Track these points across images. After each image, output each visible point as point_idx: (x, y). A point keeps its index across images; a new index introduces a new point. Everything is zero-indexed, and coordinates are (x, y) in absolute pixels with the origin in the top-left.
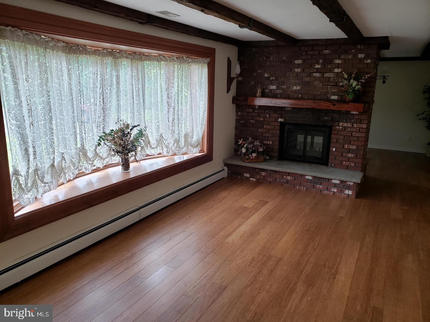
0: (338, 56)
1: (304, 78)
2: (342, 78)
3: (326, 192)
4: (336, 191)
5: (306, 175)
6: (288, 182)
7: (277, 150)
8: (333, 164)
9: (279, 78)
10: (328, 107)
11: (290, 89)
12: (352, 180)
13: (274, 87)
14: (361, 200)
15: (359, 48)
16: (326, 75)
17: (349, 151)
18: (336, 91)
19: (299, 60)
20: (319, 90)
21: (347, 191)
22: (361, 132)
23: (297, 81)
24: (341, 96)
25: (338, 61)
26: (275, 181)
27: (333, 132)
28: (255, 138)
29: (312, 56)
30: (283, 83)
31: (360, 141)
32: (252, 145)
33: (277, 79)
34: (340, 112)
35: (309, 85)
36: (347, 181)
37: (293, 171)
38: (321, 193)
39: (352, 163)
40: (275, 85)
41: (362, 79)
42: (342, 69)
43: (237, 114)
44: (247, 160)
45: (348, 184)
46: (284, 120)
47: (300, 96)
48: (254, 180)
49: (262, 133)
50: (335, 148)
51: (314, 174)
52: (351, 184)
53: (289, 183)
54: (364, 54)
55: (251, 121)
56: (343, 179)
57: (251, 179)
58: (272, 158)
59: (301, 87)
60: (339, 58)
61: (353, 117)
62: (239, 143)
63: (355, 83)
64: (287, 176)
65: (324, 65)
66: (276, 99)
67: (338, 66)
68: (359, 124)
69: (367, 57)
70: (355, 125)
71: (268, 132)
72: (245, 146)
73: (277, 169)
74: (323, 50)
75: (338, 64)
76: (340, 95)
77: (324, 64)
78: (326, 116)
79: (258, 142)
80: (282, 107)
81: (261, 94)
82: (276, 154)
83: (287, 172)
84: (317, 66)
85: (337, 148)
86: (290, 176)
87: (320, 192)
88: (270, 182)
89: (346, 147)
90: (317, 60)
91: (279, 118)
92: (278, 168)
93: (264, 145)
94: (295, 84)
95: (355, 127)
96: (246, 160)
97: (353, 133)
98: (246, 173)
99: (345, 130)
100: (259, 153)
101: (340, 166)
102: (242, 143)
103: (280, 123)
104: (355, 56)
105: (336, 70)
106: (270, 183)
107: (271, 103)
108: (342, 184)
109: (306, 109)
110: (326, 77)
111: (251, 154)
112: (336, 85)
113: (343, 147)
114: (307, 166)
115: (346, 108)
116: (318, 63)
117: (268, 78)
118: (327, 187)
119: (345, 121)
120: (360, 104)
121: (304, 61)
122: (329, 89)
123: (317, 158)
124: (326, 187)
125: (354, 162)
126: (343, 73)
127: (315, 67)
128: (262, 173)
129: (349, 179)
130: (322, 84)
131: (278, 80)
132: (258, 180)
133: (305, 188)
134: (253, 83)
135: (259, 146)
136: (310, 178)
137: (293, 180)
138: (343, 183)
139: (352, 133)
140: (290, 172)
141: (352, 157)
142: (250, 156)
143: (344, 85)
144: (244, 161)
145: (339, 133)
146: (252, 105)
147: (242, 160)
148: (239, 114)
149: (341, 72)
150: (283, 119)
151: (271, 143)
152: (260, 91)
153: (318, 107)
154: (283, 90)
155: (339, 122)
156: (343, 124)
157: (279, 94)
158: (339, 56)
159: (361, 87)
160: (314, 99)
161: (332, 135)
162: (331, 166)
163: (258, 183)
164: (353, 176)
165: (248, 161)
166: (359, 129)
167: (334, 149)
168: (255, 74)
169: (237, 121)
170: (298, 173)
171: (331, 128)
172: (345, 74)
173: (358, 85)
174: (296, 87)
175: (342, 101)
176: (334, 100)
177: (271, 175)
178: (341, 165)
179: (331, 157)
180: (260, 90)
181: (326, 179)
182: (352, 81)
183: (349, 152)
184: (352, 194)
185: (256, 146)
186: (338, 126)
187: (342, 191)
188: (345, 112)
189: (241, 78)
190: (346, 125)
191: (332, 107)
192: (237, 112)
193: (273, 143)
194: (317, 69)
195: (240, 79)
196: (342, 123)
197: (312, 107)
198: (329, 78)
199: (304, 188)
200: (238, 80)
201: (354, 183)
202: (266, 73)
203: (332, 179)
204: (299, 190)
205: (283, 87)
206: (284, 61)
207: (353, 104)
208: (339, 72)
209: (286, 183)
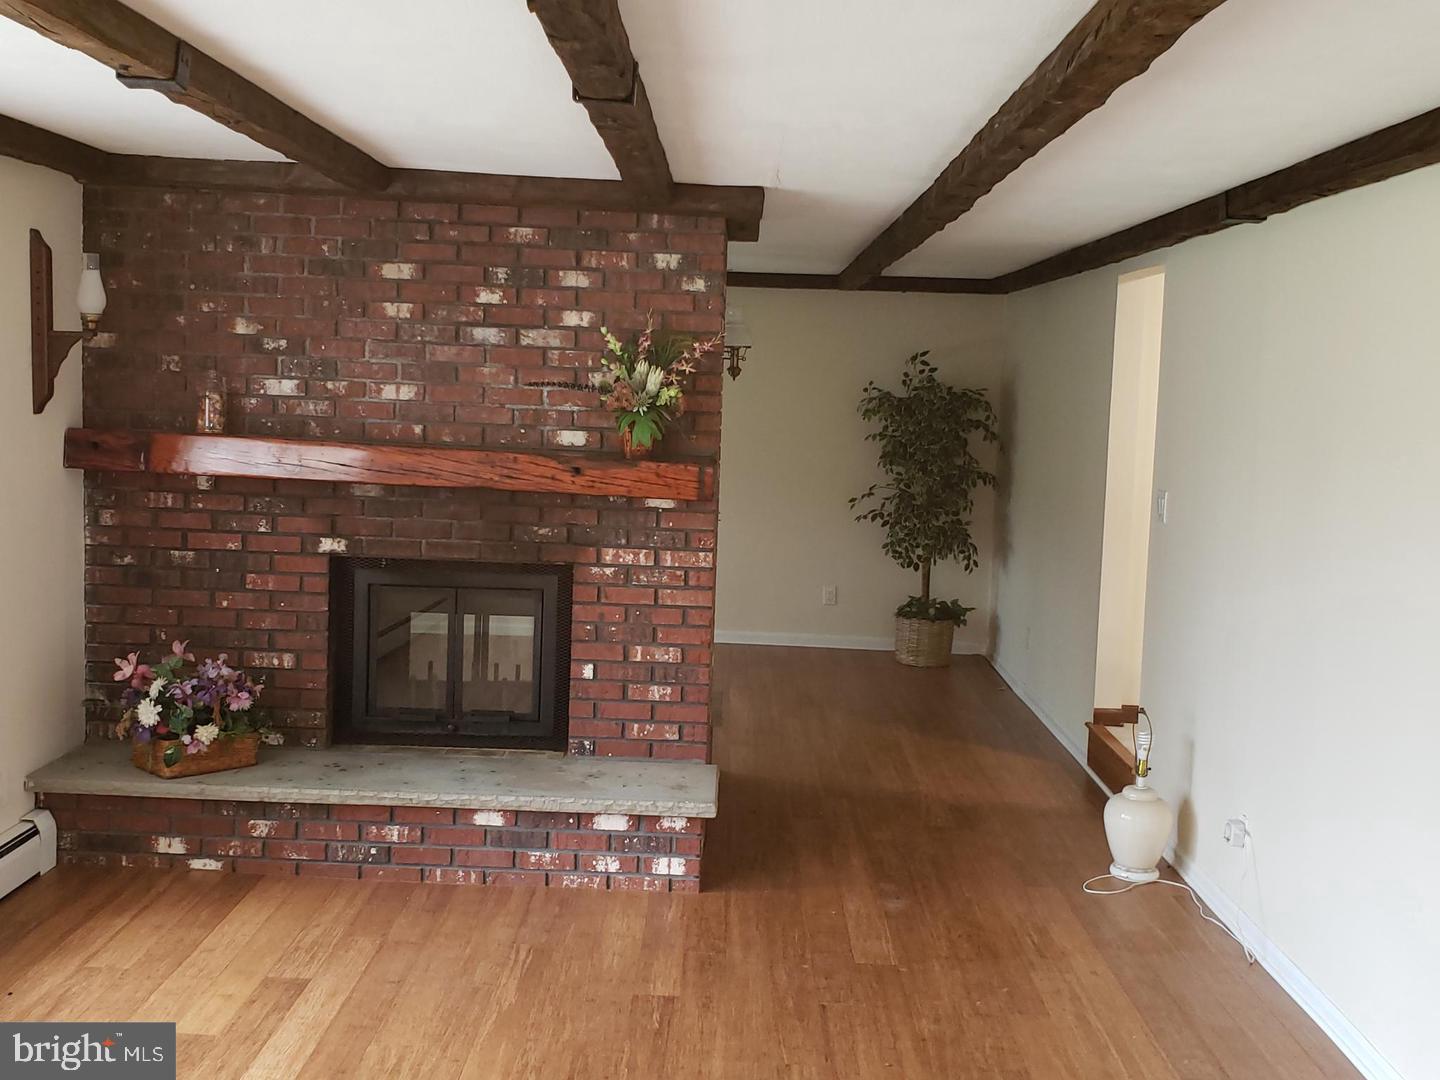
0: (572, 254)
1: (429, 348)
2: (599, 354)
3: (571, 880)
4: (614, 867)
5: (475, 811)
6: (388, 852)
7: (323, 696)
8: (586, 738)
9: (307, 343)
10: (549, 481)
11: (367, 399)
12: (683, 810)
13: (288, 387)
14: (724, 893)
15: (655, 226)
16: (531, 337)
17: (653, 673)
18: (576, 408)
19: (401, 265)
20: (502, 406)
21: (664, 861)
22: (693, 588)
23: (398, 362)
24: (601, 430)
25: (574, 279)
26: (326, 860)
27: (579, 593)
28: (204, 644)
29: (459, 248)
30: (331, 370)
31: (694, 626)
32: (195, 682)
33: (296, 347)
34: (601, 504)
35: (457, 379)
36: (659, 817)
37: (414, 796)
38: (551, 886)
39: (667, 727)
40: (291, 378)
41: (680, 362)
42: (594, 313)
43: (94, 523)
44: (168, 766)
45: (663, 831)
46: (347, 546)
47: (418, 429)
48: (212, 865)
49: (239, 613)
50: (591, 666)
51: (512, 801)
52: (680, 824)
53: (393, 860)
54: (679, 256)
55: (177, 553)
56: (644, 808)
57: (197, 864)
58: (295, 739)
59: (422, 391)
60: (578, 266)
61: (658, 523)
62: (118, 677)
63: (655, 378)
64: (381, 824)
65: (514, 290)
66: (300, 444)
67: (578, 298)
68: (682, 554)
69: (689, 267)
70: (668, 559)
71: (271, 609)
72: (155, 689)
73: (333, 796)
74: (502, 225)
75: (577, 289)
76: (596, 429)
77: (516, 288)
78: (541, 523)
79: (224, 662)
80: (335, 485)
81: (222, 420)
82: (319, 718)
83: (387, 803)
84: (485, 297)
85: (599, 664)
86: (401, 824)
87: (547, 884)
88: (297, 866)
89: (639, 655)
90: (486, 271)
91: (325, 536)
92: (336, 792)
93: (256, 673)
94: (390, 376)
95: (669, 564)
96: (162, 765)
97: (660, 592)
98: (164, 835)
99: (627, 579)
100: (229, 721)
101: (619, 746)
102: (132, 676)
103: (331, 560)
104: (643, 259)
105: (571, 319)
106: (297, 873)
107: (279, 462)
108: (640, 834)
109: (453, 489)
110: (528, 347)
111: (191, 731)
112: (576, 384)
113: (626, 657)
114: (471, 761)
115: (628, 483)
116: (488, 282)
117: (254, 343)
118: (576, 856)
119: (623, 541)
120: (682, 467)
121: (424, 268)
122: (546, 400)
123: (514, 719)
124: (572, 854)
125: (674, 723)
126: (603, 330)
127: (479, 301)
128: (254, 827)
129: (671, 804)
130: (512, 378)
131: (304, 353)
132: (232, 865)
133: (473, 876)
134: (172, 363)
135: (231, 687)
136: (497, 820)
137: (413, 843)
138: (643, 825)
139: (656, 592)
140: (400, 803)
141: (668, 699)
142: (186, 739)
143: (611, 382)
144: (152, 773)
145: (602, 595)
146: (177, 475)
147: (144, 769)
148: (107, 518)
149: (593, 328)
150: (343, 542)
151: (288, 661)
152: (218, 406)
153: (508, 481)
154: (334, 399)
155: (599, 545)
156: (617, 556)
157: (315, 418)
158: (579, 260)
159: (680, 395)
160: (484, 444)
161: (575, 607)
162: (581, 750)
163: (236, 883)
164: (680, 787)
165: (176, 769)
166: (683, 573)
167: (588, 671)
168: (181, 320)
169: (97, 557)
170: (438, 804)
171: (566, 576)
172: (609, 337)
173: (667, 384)
174: (393, 387)
175: (606, 452)
176: (572, 448)
177: (301, 831)
178: (623, 741)
179: (577, 709)
180: (217, 397)
181: (570, 815)
182: (641, 367)
183: (652, 680)
184: (687, 874)
185: (216, 683)
186: (599, 563)
187: (642, 865)
188: (620, 501)
189: (106, 335)
190: (629, 558)
191: (569, 483)
192: (93, 508)
193: (298, 660)
194: (487, 306)
195: (103, 340)
196: (611, 551)
197: (478, 483)
198: (544, 350)
199: (467, 876)
200: (92, 344)
201: (689, 819)
202: (242, 317)
203: (592, 815)
204: (448, 889)
205: (330, 385)
206: (326, 266)
207: (653, 465)
208: (585, 324)
209: (381, 863)
